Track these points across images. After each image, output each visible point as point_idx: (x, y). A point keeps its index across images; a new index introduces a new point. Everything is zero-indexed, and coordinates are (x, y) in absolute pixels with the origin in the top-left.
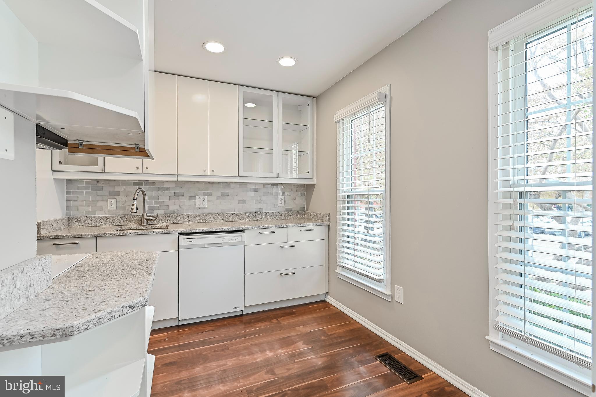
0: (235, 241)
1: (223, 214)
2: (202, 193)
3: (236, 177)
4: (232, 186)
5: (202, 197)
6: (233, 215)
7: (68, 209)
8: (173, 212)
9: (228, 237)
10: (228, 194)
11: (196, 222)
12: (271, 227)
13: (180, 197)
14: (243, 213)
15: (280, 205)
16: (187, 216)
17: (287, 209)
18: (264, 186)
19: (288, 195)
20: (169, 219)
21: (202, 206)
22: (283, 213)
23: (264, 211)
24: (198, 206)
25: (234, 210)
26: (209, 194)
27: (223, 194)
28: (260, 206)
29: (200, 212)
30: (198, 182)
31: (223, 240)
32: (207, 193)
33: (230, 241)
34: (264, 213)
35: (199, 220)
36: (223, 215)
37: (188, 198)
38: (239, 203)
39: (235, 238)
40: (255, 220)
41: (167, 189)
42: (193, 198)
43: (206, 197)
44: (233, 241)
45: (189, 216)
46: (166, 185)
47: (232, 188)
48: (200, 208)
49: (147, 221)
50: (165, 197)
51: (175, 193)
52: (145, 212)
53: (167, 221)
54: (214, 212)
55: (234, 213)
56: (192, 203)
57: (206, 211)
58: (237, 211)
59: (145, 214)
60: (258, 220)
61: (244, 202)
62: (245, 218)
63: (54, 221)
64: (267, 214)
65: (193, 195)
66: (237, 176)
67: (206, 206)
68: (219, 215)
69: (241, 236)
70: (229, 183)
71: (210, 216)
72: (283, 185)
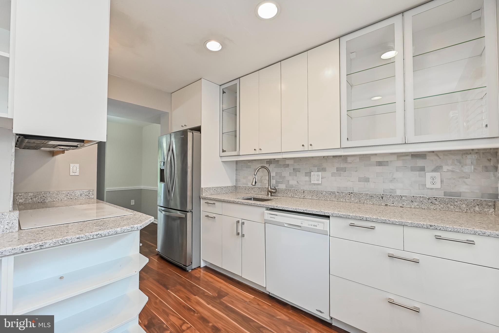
0: (315, 227)
1: (338, 192)
2: (316, 168)
3: (337, 149)
4: (349, 160)
5: (316, 173)
6: (350, 194)
7: (236, 180)
8: (292, 186)
9: (307, 220)
10: (344, 170)
11: (310, 198)
12: (368, 219)
13: (298, 173)
14: (364, 194)
15: (429, 185)
16: (302, 191)
17: (445, 194)
18: (398, 157)
19: (448, 171)
20: (288, 192)
21: (316, 182)
22: (436, 199)
23: (399, 193)
24: (312, 182)
25: (352, 190)
26: (324, 170)
27: (338, 169)
28: (392, 186)
29: (315, 188)
30: (313, 157)
31: (302, 223)
32: (321, 169)
33: (309, 226)
34: (397, 196)
35: (313, 197)
36: (338, 194)
37: (304, 174)
38: (359, 181)
39: (316, 224)
40: (382, 204)
41: (288, 166)
42: (308, 174)
43: (320, 173)
44: (313, 227)
45: (304, 192)
46: (287, 162)
47: (351, 163)
48: (314, 184)
49: (271, 193)
50: (286, 173)
51: (294, 169)
52: (269, 185)
53: (287, 195)
54: (329, 189)
55: (352, 193)
56: (307, 178)
57: (320, 188)
58: (356, 190)
59: (270, 187)
60: (386, 205)
61: (367, 180)
62: (366, 199)
63: (217, 188)
64: (404, 198)
65: (308, 171)
66: (339, 148)
67: (320, 182)
68: (334, 193)
69: (323, 223)
70: (346, 157)
71: (323, 194)
72: (437, 155)
